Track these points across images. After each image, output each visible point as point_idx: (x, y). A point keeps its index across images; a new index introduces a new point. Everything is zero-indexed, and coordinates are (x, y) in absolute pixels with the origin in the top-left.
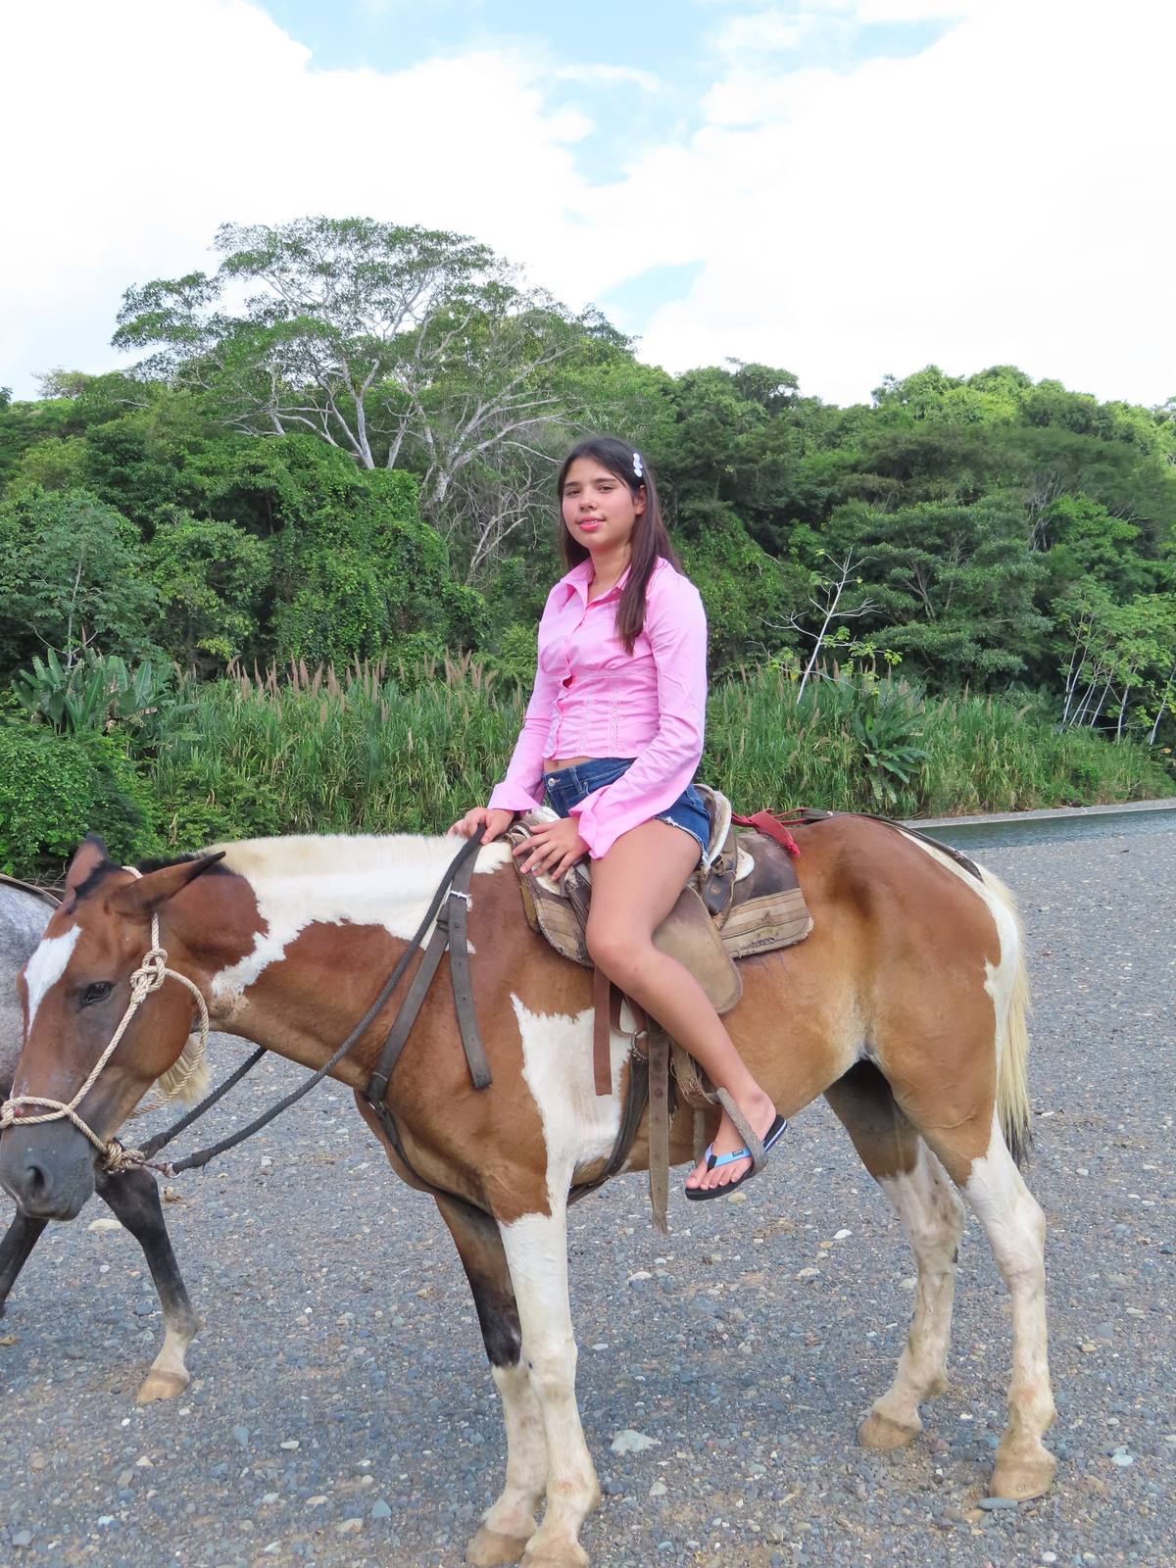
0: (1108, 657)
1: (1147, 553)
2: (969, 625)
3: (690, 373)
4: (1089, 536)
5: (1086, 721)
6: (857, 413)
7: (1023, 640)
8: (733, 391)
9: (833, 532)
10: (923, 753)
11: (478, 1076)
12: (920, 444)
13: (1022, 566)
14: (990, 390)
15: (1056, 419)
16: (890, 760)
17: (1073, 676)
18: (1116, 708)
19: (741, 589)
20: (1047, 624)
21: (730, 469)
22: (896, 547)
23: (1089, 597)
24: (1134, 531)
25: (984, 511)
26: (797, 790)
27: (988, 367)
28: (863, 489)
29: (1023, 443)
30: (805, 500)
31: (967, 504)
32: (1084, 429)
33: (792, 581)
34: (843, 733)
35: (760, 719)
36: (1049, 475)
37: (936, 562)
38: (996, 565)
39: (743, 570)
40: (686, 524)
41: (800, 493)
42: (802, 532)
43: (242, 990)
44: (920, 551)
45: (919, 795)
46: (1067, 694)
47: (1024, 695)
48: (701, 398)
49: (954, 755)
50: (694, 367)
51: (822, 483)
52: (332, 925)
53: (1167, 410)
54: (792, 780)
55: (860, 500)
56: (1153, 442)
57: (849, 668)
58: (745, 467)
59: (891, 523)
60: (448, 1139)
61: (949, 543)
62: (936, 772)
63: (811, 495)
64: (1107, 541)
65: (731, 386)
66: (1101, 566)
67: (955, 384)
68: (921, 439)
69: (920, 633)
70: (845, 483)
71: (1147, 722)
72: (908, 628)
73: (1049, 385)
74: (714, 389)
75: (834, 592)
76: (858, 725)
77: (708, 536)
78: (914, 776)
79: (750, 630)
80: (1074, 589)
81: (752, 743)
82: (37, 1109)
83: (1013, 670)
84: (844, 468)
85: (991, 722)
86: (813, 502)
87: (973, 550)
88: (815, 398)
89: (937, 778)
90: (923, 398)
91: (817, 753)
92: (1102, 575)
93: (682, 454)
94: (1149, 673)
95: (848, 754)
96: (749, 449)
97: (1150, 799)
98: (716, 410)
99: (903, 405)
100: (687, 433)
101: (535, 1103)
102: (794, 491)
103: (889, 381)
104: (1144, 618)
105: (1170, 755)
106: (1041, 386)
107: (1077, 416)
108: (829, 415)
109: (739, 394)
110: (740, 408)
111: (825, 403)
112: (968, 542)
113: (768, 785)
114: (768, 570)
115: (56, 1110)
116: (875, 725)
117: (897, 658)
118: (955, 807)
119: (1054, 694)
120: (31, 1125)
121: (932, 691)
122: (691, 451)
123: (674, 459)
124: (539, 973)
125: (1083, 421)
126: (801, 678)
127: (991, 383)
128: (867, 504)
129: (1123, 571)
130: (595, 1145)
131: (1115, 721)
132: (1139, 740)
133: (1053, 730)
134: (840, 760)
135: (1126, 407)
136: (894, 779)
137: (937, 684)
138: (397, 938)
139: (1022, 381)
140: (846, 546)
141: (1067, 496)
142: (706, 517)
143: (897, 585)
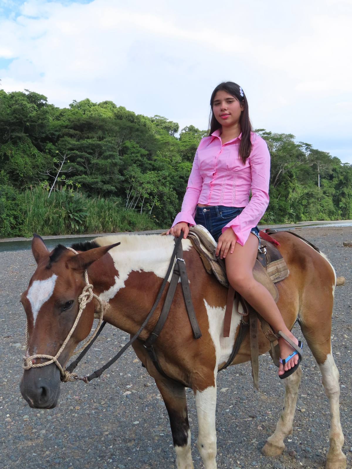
0: (140, 189)
1: (150, 159)
2: (100, 177)
3: (13, 93)
4: (134, 153)
5: (133, 207)
6: (65, 111)
7: (115, 182)
8: (27, 100)
9: (60, 146)
10: (87, 214)
11: (197, 334)
12: (87, 122)
13: (116, 161)
14: (105, 108)
15: (125, 118)
16: (77, 216)
17: (129, 193)
18: (141, 204)
19: (30, 162)
20: (122, 178)
21: (28, 124)
22: (79, 152)
23: (134, 171)
24: (147, 152)
25: (105, 143)
26: (48, 224)
27: (104, 101)
28: (69, 134)
29: (116, 124)
30: (51, 135)
31: (100, 141)
32: (132, 122)
33: (47, 160)
34: (63, 208)
35: (36, 202)
36: (123, 135)
37: (91, 157)
38: (109, 160)
39: (31, 156)
40: (13, 140)
41: (49, 133)
42: (50, 145)
43: (108, 301)
44: (86, 154)
45: (85, 227)
46: (127, 199)
47: (115, 198)
48: (16, 101)
49: (95, 216)
50: (14, 91)
51: (56, 131)
52: (138, 272)
53: (154, 119)
54: (47, 221)
55: (68, 137)
56: (151, 127)
57: (65, 188)
58: (33, 124)
59: (78, 145)
60: (184, 359)
61: (95, 152)
62: (90, 220)
63: (53, 134)
64: (139, 155)
65: (26, 98)
66: (138, 162)
67: (94, 105)
68: (87, 120)
69: (85, 178)
70: (63, 131)
71: (150, 208)
72: (82, 177)
73: (122, 108)
74: (21, 99)
75: (61, 164)
76: (67, 205)
77: (20, 144)
78: (84, 221)
79: (33, 175)
80: (130, 168)
81: (34, 209)
82: (42, 360)
83: (113, 191)
84: (63, 127)
85: (106, 206)
86: (53, 136)
87: (102, 155)
88: (52, 105)
89: (90, 222)
90: (85, 108)
91: (55, 214)
92: (138, 164)
93: (13, 118)
94: (150, 194)
95: (64, 214)
96: (34, 118)
97: (150, 230)
98: (21, 105)
99: (79, 110)
100: (14, 111)
101: (213, 342)
102: (48, 133)
103: (75, 102)
104: (150, 178)
105: (155, 218)
106: (119, 108)
107: (130, 118)
108: (57, 111)
109: (29, 101)
110: (29, 105)
111: (56, 106)
112: (100, 152)
113: (39, 223)
114: (39, 156)
115: (50, 360)
116: (72, 205)
117: (79, 186)
118: (95, 231)
119: (124, 199)
120: (40, 367)
121: (89, 196)
122: (15, 117)
123: (10, 119)
124: (211, 291)
125: (132, 119)
126: (50, 190)
127: (105, 106)
128: (70, 138)
129: (144, 164)
130: (224, 357)
131: (140, 208)
132: (147, 213)
133: (124, 209)
134: (61, 216)
135: (143, 117)
136: (78, 222)
137: (90, 194)
138: (159, 277)
139: (114, 106)
140: (64, 151)
141: (128, 141)
142: (20, 138)
143: (79, 163)
